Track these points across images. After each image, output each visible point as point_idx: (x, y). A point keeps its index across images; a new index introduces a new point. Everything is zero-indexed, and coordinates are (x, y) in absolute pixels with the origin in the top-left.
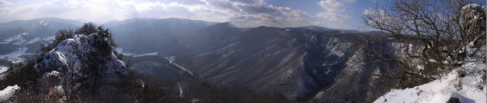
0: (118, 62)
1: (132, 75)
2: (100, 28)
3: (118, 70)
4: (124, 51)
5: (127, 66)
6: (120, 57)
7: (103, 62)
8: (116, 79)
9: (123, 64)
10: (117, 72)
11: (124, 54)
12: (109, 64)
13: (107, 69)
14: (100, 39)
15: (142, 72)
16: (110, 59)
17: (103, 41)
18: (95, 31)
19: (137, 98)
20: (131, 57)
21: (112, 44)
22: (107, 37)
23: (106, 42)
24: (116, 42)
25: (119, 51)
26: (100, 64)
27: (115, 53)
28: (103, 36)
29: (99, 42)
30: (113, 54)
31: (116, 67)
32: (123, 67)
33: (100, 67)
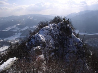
0: (77, 39)
1: (85, 47)
2: (64, 19)
3: (77, 44)
4: (80, 32)
5: (82, 41)
6: (78, 36)
7: (67, 39)
8: (75, 49)
9: (80, 40)
10: (76, 45)
11: (80, 34)
12: (71, 41)
13: (69, 43)
14: (64, 26)
15: (91, 45)
16: (71, 37)
17: (67, 27)
18: (61, 21)
19: (87, 62)
20: (84, 35)
21: (72, 28)
22: (69, 24)
23: (68, 27)
24: (74, 27)
25: (77, 32)
26: (65, 41)
27: (74, 33)
28: (66, 24)
29: (64, 27)
30: (73, 34)
31: (75, 42)
32: (80, 42)
33: (65, 42)
